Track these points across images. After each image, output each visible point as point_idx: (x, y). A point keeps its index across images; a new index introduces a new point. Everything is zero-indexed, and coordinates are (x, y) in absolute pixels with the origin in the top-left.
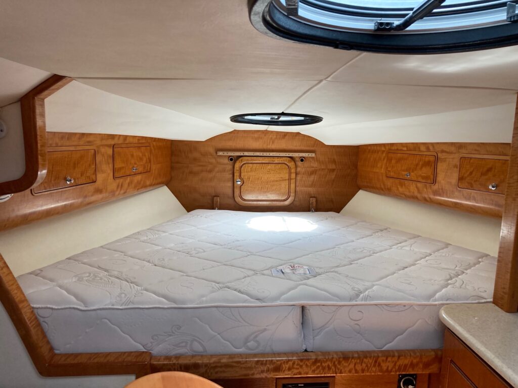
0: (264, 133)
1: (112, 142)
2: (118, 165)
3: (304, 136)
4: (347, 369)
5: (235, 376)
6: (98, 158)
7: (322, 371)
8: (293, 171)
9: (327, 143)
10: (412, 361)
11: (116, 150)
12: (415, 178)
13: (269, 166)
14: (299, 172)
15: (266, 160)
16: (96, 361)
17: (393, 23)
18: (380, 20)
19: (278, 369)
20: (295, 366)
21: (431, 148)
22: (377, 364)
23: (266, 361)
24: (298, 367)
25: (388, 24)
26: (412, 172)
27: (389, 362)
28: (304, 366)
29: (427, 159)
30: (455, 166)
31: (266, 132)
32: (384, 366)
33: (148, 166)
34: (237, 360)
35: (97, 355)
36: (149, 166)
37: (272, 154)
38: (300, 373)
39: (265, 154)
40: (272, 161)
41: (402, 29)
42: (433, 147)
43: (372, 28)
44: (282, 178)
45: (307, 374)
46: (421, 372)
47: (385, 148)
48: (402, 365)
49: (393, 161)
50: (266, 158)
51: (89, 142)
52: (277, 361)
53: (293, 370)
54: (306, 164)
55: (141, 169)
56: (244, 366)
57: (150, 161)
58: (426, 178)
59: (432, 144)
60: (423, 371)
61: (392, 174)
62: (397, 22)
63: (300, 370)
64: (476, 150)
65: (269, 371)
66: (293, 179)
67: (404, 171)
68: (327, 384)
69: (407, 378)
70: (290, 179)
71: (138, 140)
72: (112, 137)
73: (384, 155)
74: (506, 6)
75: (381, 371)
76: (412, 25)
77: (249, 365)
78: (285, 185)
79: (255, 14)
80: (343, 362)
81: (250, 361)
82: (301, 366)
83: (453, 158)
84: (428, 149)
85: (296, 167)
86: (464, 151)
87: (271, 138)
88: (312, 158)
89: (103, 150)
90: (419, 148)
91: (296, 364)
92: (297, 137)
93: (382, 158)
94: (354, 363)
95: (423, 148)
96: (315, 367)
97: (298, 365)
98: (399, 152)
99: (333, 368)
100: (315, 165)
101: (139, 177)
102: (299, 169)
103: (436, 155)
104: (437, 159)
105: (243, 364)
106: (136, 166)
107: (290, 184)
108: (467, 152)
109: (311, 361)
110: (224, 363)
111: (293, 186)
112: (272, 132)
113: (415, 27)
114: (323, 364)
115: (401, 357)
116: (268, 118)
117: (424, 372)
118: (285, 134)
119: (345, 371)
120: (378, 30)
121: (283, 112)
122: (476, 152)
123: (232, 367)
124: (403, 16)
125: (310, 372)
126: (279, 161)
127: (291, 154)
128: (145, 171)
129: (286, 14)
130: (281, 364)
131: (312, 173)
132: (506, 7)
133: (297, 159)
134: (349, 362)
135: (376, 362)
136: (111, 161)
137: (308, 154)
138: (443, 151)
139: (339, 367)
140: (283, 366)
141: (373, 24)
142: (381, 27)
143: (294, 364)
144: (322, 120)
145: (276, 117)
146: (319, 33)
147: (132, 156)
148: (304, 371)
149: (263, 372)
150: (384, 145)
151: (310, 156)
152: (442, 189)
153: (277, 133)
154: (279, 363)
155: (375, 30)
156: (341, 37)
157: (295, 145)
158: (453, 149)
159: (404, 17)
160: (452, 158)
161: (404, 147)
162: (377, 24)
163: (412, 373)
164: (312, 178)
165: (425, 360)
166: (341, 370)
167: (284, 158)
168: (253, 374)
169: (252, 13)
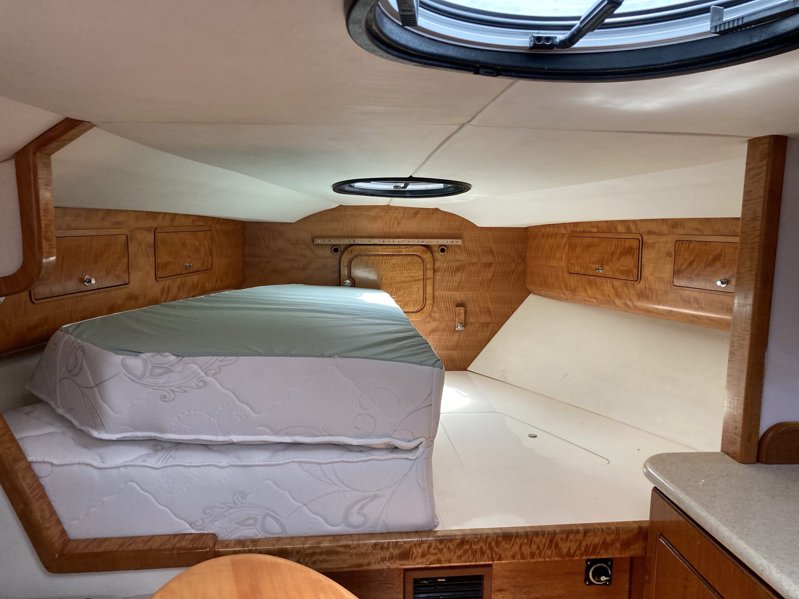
0: (384, 209)
1: (154, 224)
2: (163, 258)
3: (445, 213)
4: (510, 553)
5: (342, 568)
6: (133, 248)
7: (471, 558)
8: (429, 266)
9: (480, 224)
10: (605, 539)
11: (158, 235)
12: (610, 274)
13: (394, 260)
14: (439, 268)
15: (389, 251)
16: (131, 548)
17: (556, 38)
18: (538, 33)
19: (406, 555)
20: (432, 550)
21: (633, 228)
22: (554, 544)
23: (389, 543)
24: (436, 551)
25: (548, 39)
26: (606, 265)
27: (571, 541)
28: (445, 550)
29: (627, 245)
30: (669, 254)
31: (387, 208)
32: (564, 547)
33: (208, 260)
34: (344, 542)
35: (133, 539)
36: (210, 260)
37: (397, 241)
38: (439, 561)
39: (387, 241)
40: (398, 252)
41: (568, 47)
42: (636, 226)
43: (528, 45)
44: (413, 277)
45: (450, 562)
46: (618, 556)
47: (566, 229)
48: (590, 545)
49: (578, 249)
50: (388, 247)
51: (118, 223)
52: (405, 542)
53: (428, 556)
54: (448, 256)
55: (197, 265)
56: (355, 551)
57: (211, 254)
58: (628, 272)
59: (634, 222)
60: (621, 554)
61: (577, 269)
62: (560, 36)
63: (440, 556)
64: (697, 229)
65: (392, 558)
66: (429, 279)
67: (594, 263)
68: (480, 578)
69: (598, 565)
70: (425, 279)
71: (193, 221)
72: (153, 215)
73: (565, 240)
74: (709, 12)
75: (560, 555)
76: (581, 40)
77: (363, 550)
78: (417, 287)
79: (354, 23)
80: (503, 543)
81: (365, 544)
82: (441, 551)
83: (666, 243)
84: (629, 230)
85: (434, 260)
86: (680, 231)
87: (396, 218)
88: (458, 246)
89: (139, 235)
90: (616, 228)
91: (433, 547)
92: (435, 216)
93: (562, 245)
94: (519, 543)
95: (621, 229)
96: (462, 551)
97: (436, 548)
98: (588, 235)
99: (488, 551)
100: (463, 257)
101: (195, 278)
102: (438, 264)
103: (641, 239)
104: (642, 244)
105: (354, 548)
106: (189, 260)
107: (425, 286)
108: (685, 233)
109: (455, 543)
110: (325, 547)
111: (429, 289)
112: (397, 208)
113: (584, 43)
114: (474, 547)
115: (588, 534)
116: (389, 186)
117: (622, 556)
118: (417, 211)
119: (506, 557)
120: (535, 47)
121: (411, 177)
122: (697, 233)
123: (337, 553)
124: (569, 27)
125: (455, 559)
126: (410, 251)
127: (426, 242)
128: (204, 269)
129: (401, 24)
130: (411, 547)
131: (458, 269)
132: (709, 14)
133: (436, 249)
134: (512, 543)
135: (551, 541)
136: (151, 252)
137: (451, 240)
138: (650, 233)
139: (497, 550)
140: (414, 550)
141: (528, 40)
142: (538, 44)
143: (430, 546)
144: (470, 189)
145: (402, 185)
146: (451, 52)
147: (184, 244)
148: (446, 557)
149: (383, 560)
150: (564, 225)
151: (455, 243)
152: (650, 289)
153: (405, 209)
154: (407, 546)
155: (531, 48)
156: (482, 58)
157: (432, 226)
158: (665, 229)
159: (570, 30)
160: (663, 242)
161: (593, 227)
162: (532, 39)
163: (605, 556)
164: (458, 277)
165: (624, 537)
166: (500, 556)
167: (414, 247)
168: (369, 564)
169: (350, 21)
